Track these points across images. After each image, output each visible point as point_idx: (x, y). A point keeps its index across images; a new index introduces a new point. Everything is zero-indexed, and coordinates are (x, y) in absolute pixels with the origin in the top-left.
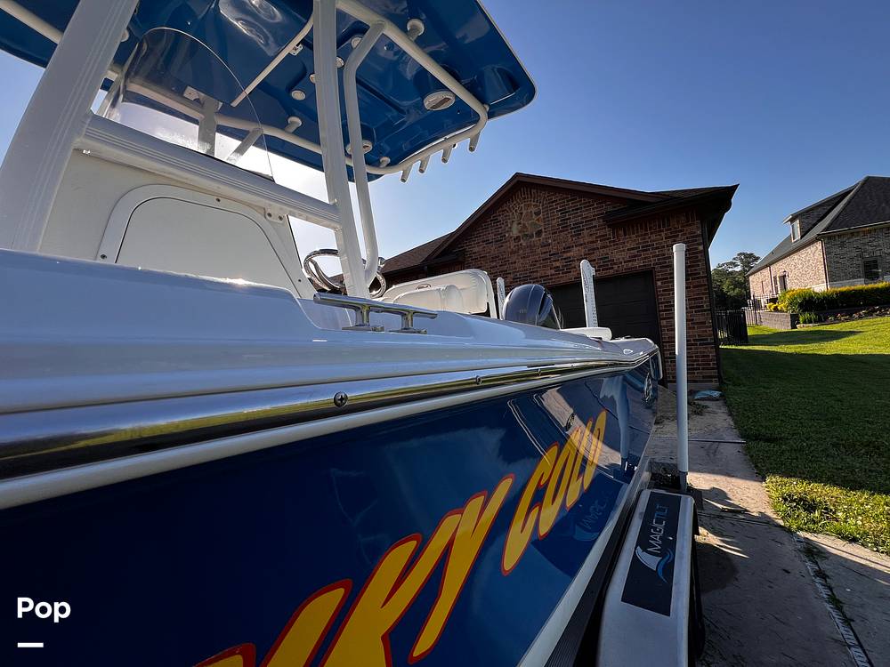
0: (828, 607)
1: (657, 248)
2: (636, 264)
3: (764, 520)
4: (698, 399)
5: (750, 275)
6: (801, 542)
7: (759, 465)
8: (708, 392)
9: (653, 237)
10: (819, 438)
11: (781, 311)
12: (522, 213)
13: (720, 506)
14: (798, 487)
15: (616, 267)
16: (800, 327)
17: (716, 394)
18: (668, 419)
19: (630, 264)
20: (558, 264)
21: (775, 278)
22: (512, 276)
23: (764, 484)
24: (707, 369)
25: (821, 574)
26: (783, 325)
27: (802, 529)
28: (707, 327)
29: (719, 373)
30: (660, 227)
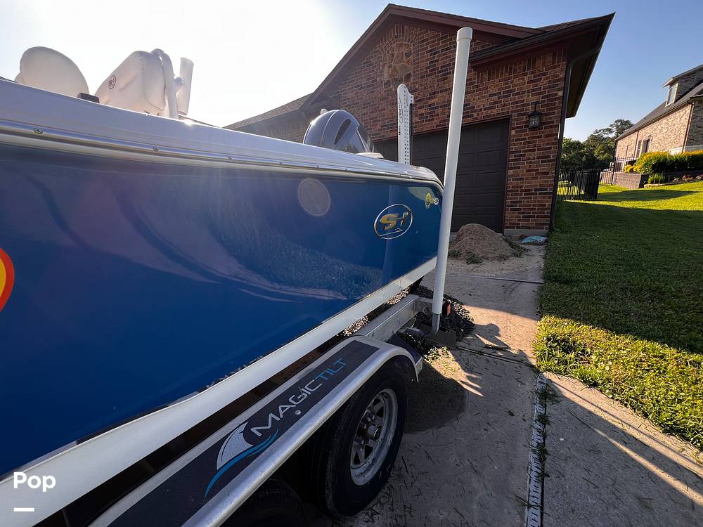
0: (532, 457)
1: (518, 94)
2: (494, 111)
3: (521, 359)
4: (524, 244)
5: (619, 140)
6: (543, 383)
7: (543, 305)
8: (535, 238)
9: (516, 81)
10: (612, 283)
11: (636, 172)
12: (393, 55)
13: (486, 342)
14: (566, 328)
15: (475, 114)
16: (647, 187)
17: (542, 239)
18: (488, 259)
19: (489, 111)
20: (422, 111)
21: (640, 142)
22: (380, 123)
23: (539, 323)
24: (542, 217)
25: (543, 419)
26: (632, 185)
27: (550, 370)
28: (550, 177)
29: (551, 222)
30: (524, 70)
